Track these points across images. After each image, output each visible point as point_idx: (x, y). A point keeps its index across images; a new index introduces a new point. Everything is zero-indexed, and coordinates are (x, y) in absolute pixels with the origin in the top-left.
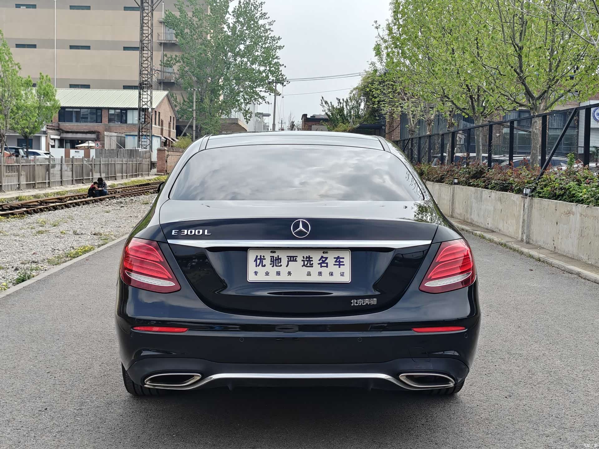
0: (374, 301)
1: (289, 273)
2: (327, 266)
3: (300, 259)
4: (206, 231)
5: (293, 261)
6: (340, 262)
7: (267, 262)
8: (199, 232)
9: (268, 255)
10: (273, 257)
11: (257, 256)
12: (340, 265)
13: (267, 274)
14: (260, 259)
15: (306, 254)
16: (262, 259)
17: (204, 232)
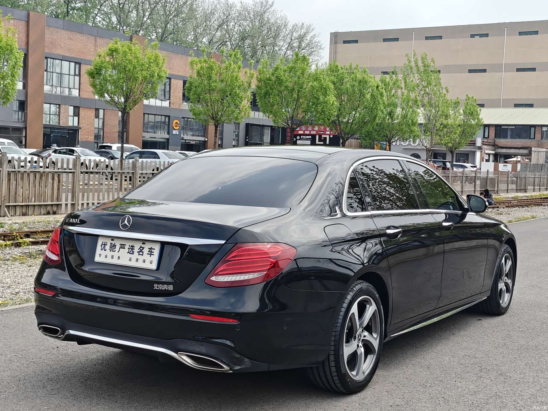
0: (171, 288)
1: (119, 258)
2: (142, 255)
3: (127, 247)
4: (79, 220)
5: (123, 248)
6: (151, 252)
7: (108, 247)
9: (109, 242)
10: (112, 243)
11: (103, 242)
12: (151, 254)
13: (106, 257)
14: (104, 244)
15: (131, 243)
16: (105, 245)
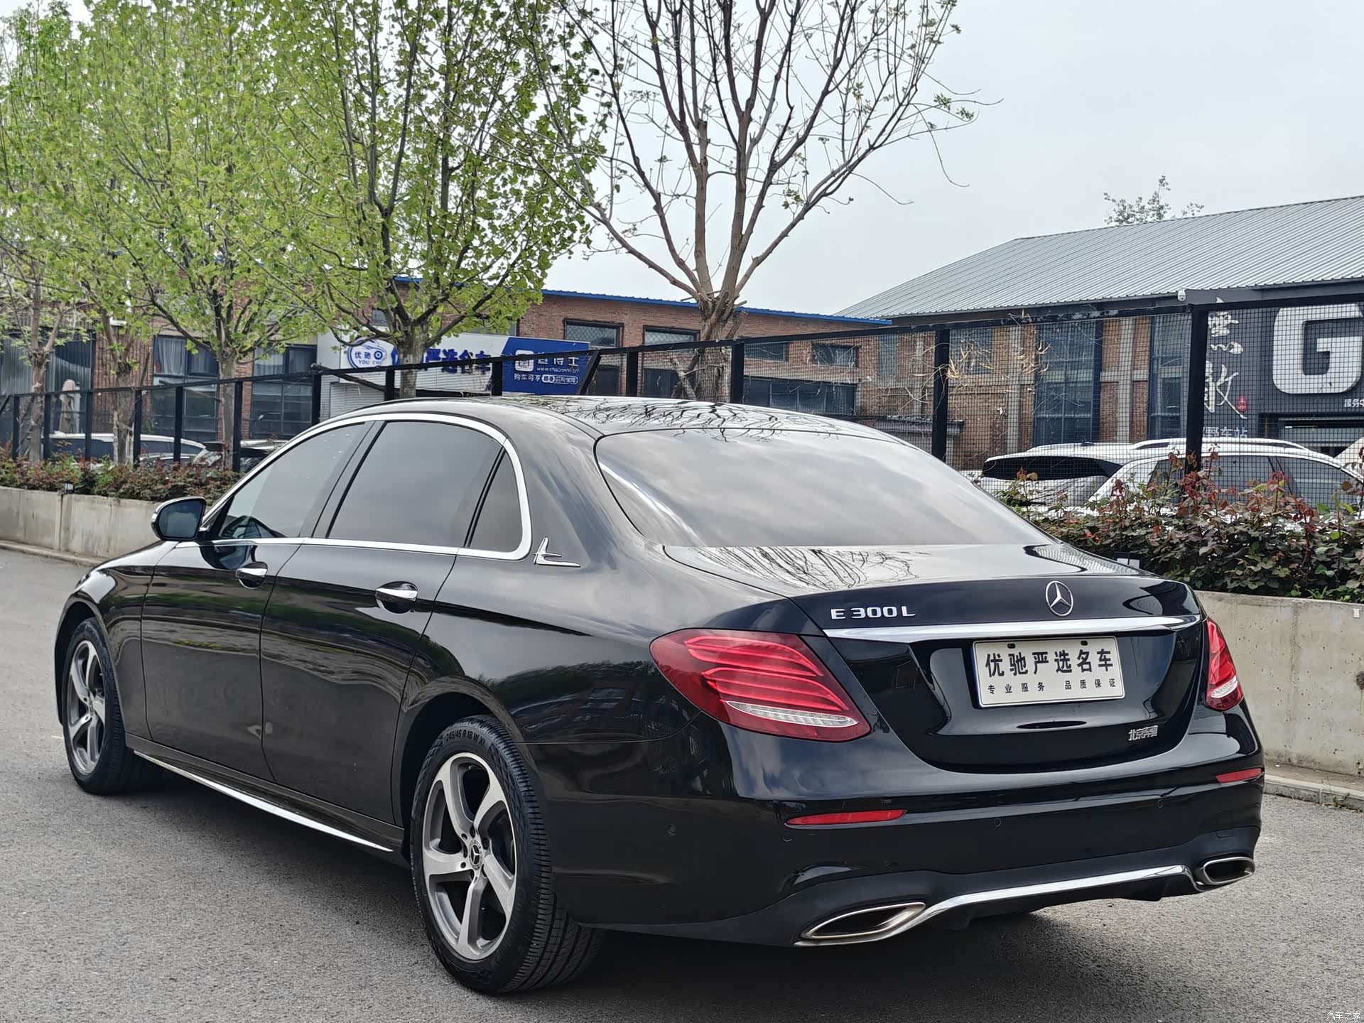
0: (1153, 731)
1: (1041, 686)
2: (1090, 670)
3: (1051, 657)
4: (904, 609)
5: (1042, 662)
6: (1106, 660)
7: (1005, 665)
8: (890, 612)
9: (1004, 652)
10: (1013, 655)
11: (989, 656)
12: (1106, 665)
13: (1008, 689)
14: (995, 660)
15: (1060, 647)
16: (997, 661)
17: (900, 611)
